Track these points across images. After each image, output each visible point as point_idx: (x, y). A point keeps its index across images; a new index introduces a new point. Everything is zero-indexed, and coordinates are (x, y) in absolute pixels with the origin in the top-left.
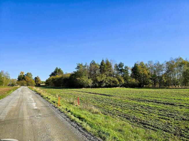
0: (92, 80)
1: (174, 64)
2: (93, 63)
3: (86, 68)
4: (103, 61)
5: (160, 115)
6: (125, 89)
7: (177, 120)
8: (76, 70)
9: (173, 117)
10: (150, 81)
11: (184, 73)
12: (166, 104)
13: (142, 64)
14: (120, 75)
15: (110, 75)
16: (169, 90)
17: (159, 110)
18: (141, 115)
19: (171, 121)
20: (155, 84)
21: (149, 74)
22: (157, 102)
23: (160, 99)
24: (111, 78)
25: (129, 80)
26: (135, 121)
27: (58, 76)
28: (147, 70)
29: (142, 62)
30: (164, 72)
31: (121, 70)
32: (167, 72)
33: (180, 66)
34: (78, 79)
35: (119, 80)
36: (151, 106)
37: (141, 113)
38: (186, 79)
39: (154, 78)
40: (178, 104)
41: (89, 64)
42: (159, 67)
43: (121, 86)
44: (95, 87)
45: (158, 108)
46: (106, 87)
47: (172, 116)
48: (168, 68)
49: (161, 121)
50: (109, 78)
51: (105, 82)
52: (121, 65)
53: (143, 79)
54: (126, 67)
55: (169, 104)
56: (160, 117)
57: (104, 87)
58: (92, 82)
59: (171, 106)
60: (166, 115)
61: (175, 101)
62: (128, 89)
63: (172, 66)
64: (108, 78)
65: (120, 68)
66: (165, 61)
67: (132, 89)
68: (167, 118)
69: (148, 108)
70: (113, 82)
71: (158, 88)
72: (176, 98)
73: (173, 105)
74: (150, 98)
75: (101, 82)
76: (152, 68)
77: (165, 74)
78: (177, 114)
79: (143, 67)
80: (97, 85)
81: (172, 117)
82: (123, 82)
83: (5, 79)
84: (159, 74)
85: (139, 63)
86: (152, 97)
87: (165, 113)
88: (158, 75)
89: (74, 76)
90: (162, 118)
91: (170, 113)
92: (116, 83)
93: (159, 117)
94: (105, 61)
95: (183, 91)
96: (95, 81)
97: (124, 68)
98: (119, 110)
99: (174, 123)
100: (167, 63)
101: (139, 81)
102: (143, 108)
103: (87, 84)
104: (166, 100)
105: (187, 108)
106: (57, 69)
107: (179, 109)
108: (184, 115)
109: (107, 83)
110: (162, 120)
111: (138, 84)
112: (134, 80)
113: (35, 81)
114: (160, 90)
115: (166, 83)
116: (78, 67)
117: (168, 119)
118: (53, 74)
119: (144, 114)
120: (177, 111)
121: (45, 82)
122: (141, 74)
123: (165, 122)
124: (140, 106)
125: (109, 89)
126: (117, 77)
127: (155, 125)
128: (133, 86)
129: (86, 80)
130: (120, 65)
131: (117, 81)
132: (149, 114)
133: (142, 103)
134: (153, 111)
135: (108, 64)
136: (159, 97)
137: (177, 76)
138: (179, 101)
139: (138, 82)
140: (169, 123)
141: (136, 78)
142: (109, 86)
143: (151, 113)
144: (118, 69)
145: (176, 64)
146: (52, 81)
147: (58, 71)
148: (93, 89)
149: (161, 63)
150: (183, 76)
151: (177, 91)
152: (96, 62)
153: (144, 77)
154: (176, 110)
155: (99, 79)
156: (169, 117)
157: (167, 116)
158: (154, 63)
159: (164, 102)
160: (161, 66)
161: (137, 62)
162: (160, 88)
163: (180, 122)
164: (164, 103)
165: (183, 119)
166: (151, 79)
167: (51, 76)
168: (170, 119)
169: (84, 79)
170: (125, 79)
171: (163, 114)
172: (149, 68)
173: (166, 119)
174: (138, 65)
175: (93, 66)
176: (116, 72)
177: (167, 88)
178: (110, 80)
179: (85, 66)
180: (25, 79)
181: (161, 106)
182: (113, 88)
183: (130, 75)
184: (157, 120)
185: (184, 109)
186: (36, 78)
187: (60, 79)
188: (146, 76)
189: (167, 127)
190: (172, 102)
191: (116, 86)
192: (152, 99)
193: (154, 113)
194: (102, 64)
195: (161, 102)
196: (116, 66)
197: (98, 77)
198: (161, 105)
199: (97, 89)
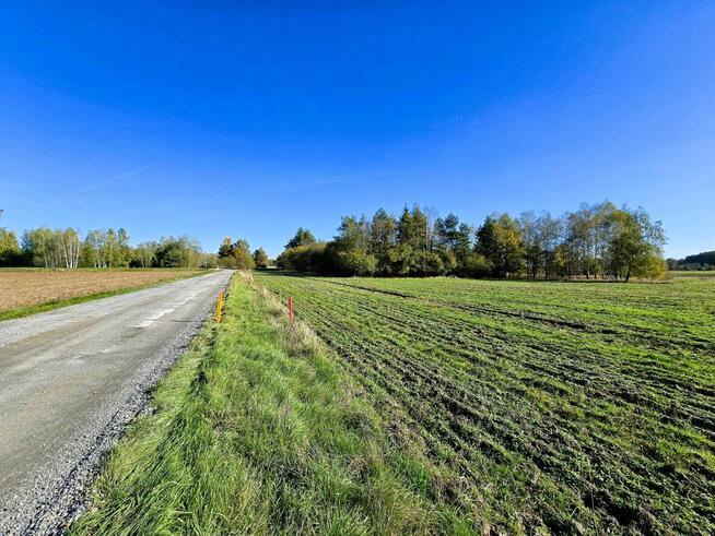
0: (376, 257)
1: (591, 219)
2: (381, 216)
3: (364, 227)
4: (406, 210)
5: (534, 368)
6: (457, 280)
7: (598, 396)
8: (338, 234)
9: (582, 383)
10: (524, 262)
11: (615, 242)
12: (560, 323)
13: (504, 220)
14: (448, 247)
15: (423, 247)
16: (569, 286)
17: (534, 347)
18: (464, 364)
19: (572, 404)
20: (535, 270)
21: (521, 245)
22: (531, 318)
23: (541, 309)
24: (424, 254)
25: (470, 259)
26: (427, 390)
27: (302, 248)
28: (516, 234)
29: (506, 215)
30: (561, 240)
31: (450, 234)
32: (570, 240)
33: (607, 225)
34: (342, 253)
35: (445, 259)
36: (509, 329)
37: (466, 356)
38: (618, 259)
39: (534, 255)
40: (597, 327)
41: (369, 219)
42: (551, 228)
43: (447, 275)
44: (385, 274)
45: (530, 337)
46: (412, 274)
47: (578, 376)
48: (574, 229)
49: (531, 399)
50: (418, 253)
51: (409, 263)
52: (451, 222)
53: (505, 257)
54: (463, 227)
55: (569, 325)
56: (528, 380)
57: (405, 276)
58: (376, 261)
59: (575, 332)
60: (556, 371)
61: (586, 315)
62: (464, 281)
63: (585, 225)
64: (416, 253)
65: (448, 229)
66: (566, 213)
67: (474, 282)
68: (557, 383)
69: (497, 337)
70: (429, 263)
71: (540, 280)
72: (590, 307)
73: (583, 327)
74: (513, 305)
75: (400, 263)
76: (530, 230)
77: (563, 246)
78: (597, 368)
79: (508, 228)
80: (389, 269)
81: (577, 382)
82: (454, 263)
83: (191, 254)
84: (546, 245)
85: (497, 218)
86: (519, 302)
87: (551, 361)
88: (543, 249)
89: (333, 249)
90: (537, 385)
91: (569, 362)
92: (436, 267)
93: (529, 376)
94: (410, 210)
95: (607, 289)
96: (384, 260)
97: (458, 230)
98: (398, 342)
99: (587, 415)
100: (572, 217)
101: (495, 262)
102: (480, 337)
103: (365, 267)
104: (560, 311)
105: (630, 343)
106: (300, 231)
107: (600, 345)
108: (623, 372)
109: (413, 266)
110: (536, 393)
111: (490, 270)
112: (481, 260)
113: (256, 260)
114: (548, 285)
115: (564, 269)
116: (344, 225)
117: (562, 392)
118: (293, 244)
119: (474, 360)
120: (595, 352)
121: (274, 262)
122: (501, 244)
123: (547, 404)
124: (472, 331)
125: (418, 280)
126: (438, 252)
127: (500, 423)
128: (479, 274)
129: (361, 256)
130: (447, 221)
131: (439, 260)
132: (492, 362)
133: (485, 320)
134: (510, 349)
135: (417, 217)
136: (540, 302)
137: (595, 251)
138: (599, 317)
139: (492, 264)
140: (564, 414)
141: (487, 255)
142: (420, 274)
143: (500, 355)
144: (444, 231)
145: (594, 219)
146: (289, 258)
147: (302, 237)
148: (377, 279)
149: (554, 217)
150: (612, 250)
151: (592, 288)
152: (388, 214)
153: (508, 252)
154: (592, 347)
155: (394, 256)
156: (566, 378)
157: (556, 375)
158: (538, 216)
159: (553, 318)
160: (554, 224)
161: (494, 215)
162: (546, 280)
163: (614, 409)
164: (552, 322)
165: (625, 396)
166: (525, 257)
167: (287, 247)
168: (569, 390)
169: (355, 254)
170: (461, 256)
171: (544, 364)
172: (523, 230)
173: (551, 392)
174: (495, 221)
175: (381, 224)
176: (437, 238)
177: (566, 281)
178: (422, 257)
179: (361, 224)
180: (233, 255)
181: (539, 333)
182: (426, 279)
183: (472, 246)
184: (517, 392)
185: (618, 346)
186: (257, 252)
187: (305, 254)
188: (513, 250)
189: (554, 436)
190: (577, 320)
191: (434, 274)
192: (521, 306)
193: (511, 359)
194: (403, 220)
195: (544, 317)
196: (439, 225)
197: (391, 252)
198: (544, 327)
199: (387, 279)
